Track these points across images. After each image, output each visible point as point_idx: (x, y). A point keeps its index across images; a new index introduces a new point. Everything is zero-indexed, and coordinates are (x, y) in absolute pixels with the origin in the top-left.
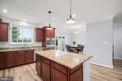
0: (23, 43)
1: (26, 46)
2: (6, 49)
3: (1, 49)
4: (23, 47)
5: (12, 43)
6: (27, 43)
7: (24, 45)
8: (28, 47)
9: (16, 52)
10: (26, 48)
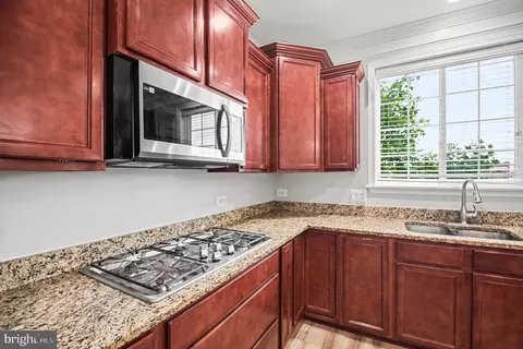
0: (443, 182)
1: (469, 206)
2: (348, 211)
3: (330, 211)
4: (448, 213)
5: (380, 181)
6: (483, 184)
7: (454, 198)
8: (490, 219)
9: (396, 245)
10: (469, 221)
